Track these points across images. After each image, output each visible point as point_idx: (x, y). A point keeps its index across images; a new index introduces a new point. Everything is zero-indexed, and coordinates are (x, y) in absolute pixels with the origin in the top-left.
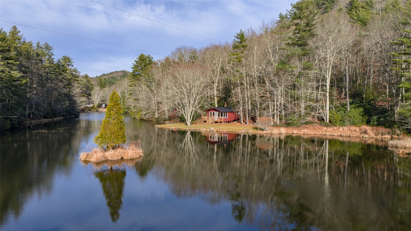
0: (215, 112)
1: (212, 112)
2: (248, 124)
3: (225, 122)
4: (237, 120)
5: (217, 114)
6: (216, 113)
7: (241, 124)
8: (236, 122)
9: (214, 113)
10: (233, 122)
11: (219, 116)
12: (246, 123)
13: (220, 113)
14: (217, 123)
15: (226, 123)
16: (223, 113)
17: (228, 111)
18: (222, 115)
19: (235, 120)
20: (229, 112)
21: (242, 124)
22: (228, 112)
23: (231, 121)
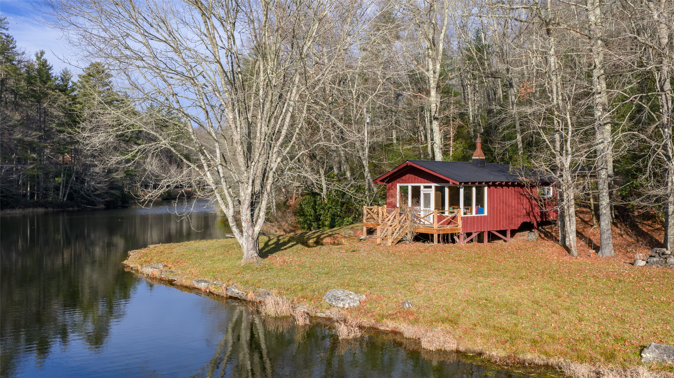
0: (422, 185)
1: (410, 186)
2: (608, 250)
3: (474, 235)
4: (540, 224)
5: (432, 192)
6: (427, 191)
7: (568, 250)
8: (533, 236)
9: (416, 192)
10: (520, 236)
11: (440, 205)
12: (597, 249)
13: (447, 190)
14: (427, 245)
15: (480, 239)
16: (462, 191)
17: (491, 179)
18: (454, 202)
19: (526, 227)
20: (494, 184)
21: (574, 250)
22: (487, 183)
23: (504, 233)
